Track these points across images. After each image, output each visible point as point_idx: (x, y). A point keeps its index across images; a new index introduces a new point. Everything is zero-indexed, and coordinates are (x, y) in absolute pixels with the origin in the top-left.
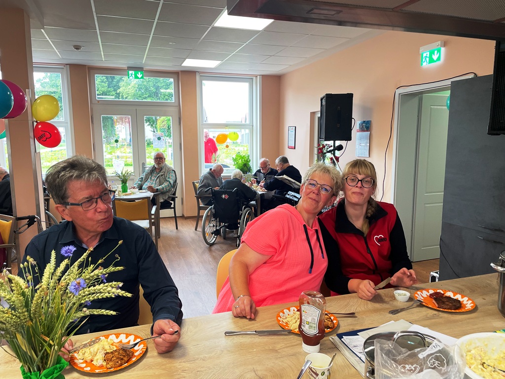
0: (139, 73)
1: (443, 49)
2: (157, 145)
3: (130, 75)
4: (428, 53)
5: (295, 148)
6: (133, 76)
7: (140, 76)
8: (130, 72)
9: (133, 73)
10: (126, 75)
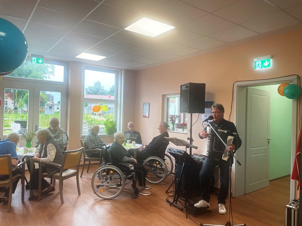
0: (40, 60)
1: (271, 60)
2: (49, 112)
3: (33, 61)
4: (260, 62)
5: (149, 117)
6: (36, 61)
7: (40, 61)
8: (33, 58)
9: (36, 59)
10: (30, 61)
